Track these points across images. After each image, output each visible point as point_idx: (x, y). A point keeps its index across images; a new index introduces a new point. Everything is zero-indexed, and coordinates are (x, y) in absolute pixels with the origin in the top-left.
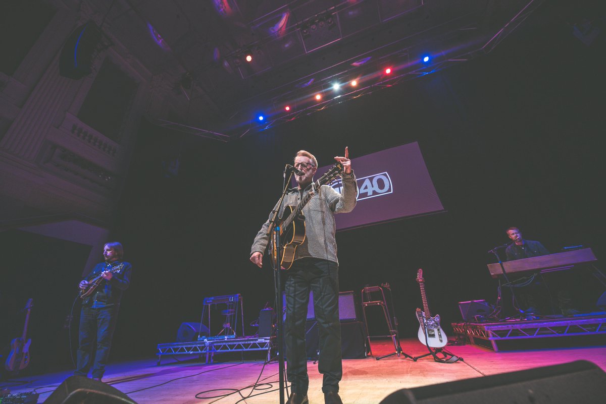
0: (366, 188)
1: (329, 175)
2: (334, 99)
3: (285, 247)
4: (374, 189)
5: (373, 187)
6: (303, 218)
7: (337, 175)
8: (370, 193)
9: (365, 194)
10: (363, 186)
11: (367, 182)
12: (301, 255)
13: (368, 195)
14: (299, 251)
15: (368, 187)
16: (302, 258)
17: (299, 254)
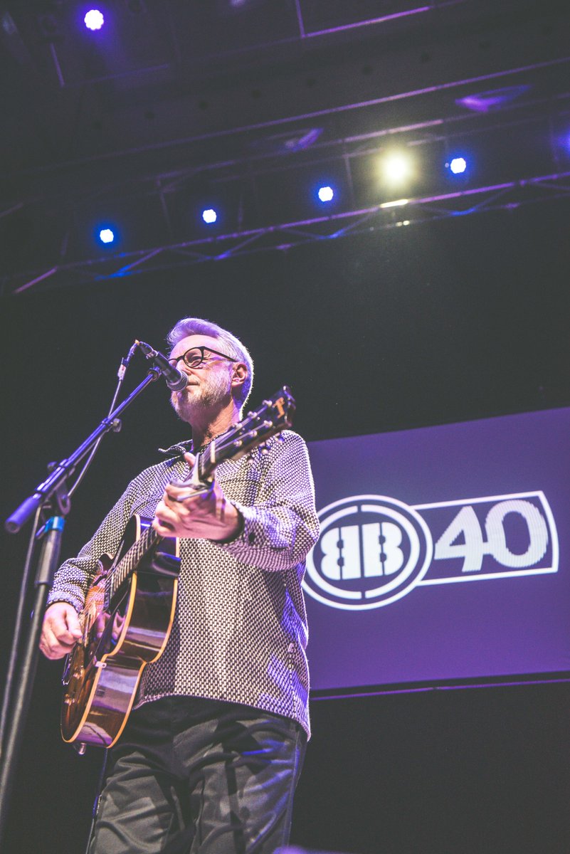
0: (460, 540)
3: (101, 664)
4: (488, 548)
5: (485, 539)
8: (473, 562)
9: (454, 565)
10: (451, 534)
11: (466, 521)
12: (157, 690)
13: (465, 568)
14: (156, 676)
15: (467, 539)
16: (159, 696)
17: (153, 686)
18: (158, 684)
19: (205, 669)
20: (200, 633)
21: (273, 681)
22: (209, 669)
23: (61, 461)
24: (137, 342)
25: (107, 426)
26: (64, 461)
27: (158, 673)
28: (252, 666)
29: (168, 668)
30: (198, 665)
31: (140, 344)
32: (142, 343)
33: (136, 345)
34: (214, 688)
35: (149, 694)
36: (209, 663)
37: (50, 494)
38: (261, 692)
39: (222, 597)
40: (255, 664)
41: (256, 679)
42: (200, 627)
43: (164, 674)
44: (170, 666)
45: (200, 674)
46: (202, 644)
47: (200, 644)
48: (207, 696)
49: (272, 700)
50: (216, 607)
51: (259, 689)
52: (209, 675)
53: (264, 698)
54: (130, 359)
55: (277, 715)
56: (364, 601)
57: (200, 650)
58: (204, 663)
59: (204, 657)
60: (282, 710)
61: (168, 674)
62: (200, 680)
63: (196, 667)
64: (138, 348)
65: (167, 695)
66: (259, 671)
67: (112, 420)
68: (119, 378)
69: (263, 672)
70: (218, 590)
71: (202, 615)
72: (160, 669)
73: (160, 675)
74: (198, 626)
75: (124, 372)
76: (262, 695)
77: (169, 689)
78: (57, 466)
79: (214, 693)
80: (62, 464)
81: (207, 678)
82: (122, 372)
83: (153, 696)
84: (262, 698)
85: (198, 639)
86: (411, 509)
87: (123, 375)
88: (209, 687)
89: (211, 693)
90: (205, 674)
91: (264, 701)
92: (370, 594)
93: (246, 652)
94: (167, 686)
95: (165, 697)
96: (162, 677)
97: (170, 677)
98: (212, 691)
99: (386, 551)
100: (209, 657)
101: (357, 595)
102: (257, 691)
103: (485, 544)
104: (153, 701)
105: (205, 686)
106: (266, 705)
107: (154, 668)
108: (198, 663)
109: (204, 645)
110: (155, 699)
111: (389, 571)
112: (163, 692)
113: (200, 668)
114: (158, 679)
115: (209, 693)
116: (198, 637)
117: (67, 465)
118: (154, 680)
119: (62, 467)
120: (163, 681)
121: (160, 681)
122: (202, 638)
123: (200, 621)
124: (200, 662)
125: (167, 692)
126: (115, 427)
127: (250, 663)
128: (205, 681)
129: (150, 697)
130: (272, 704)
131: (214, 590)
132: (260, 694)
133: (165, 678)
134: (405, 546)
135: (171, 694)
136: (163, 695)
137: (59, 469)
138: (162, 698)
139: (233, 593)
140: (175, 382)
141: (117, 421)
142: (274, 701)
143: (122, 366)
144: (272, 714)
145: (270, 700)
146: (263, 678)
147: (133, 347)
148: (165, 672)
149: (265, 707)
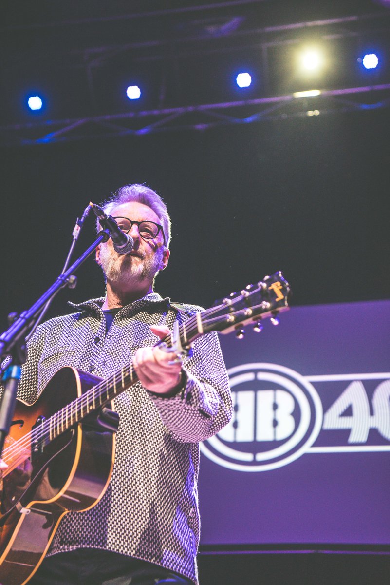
0: (348, 412)
1: (238, 306)
2: (294, 99)
3: (25, 511)
4: (374, 422)
5: (372, 413)
6: (114, 420)
7: (263, 315)
8: (359, 434)
10: (340, 405)
11: (354, 395)
12: (73, 541)
13: (352, 439)
14: (73, 527)
15: (355, 411)
16: (75, 547)
17: (69, 536)
18: (74, 536)
19: (121, 525)
20: (120, 489)
21: (180, 543)
22: (126, 526)
23: (22, 313)
24: (91, 204)
25: (63, 282)
26: (25, 313)
27: (75, 524)
28: (164, 527)
29: (86, 521)
30: (115, 520)
31: (94, 206)
32: (96, 205)
33: (91, 207)
34: (128, 544)
35: (65, 544)
36: (126, 520)
37: (12, 344)
38: (169, 553)
39: (141, 457)
40: (166, 525)
41: (166, 540)
42: (120, 484)
43: (81, 526)
44: (88, 518)
45: (117, 529)
46: (121, 500)
47: (119, 501)
48: (122, 551)
49: (178, 561)
50: (136, 467)
51: (167, 549)
52: (125, 532)
53: (171, 558)
54: (84, 220)
55: (181, 576)
56: (254, 463)
57: (118, 507)
58: (122, 519)
59: (122, 513)
60: (186, 571)
61: (85, 526)
62: (116, 535)
63: (113, 523)
64: (91, 209)
65: (84, 546)
66: (169, 532)
67: (68, 277)
68: (73, 237)
69: (172, 534)
70: (138, 450)
71: (123, 472)
72: (77, 520)
73: (77, 526)
74: (118, 482)
75: (78, 231)
76: (170, 555)
77: (86, 541)
78: (18, 317)
79: (128, 550)
80: (22, 315)
81: (123, 534)
82: (76, 231)
83: (69, 546)
84: (170, 559)
85: (117, 495)
86: (305, 380)
87: (77, 235)
88: (124, 543)
89: (126, 549)
90: (121, 530)
91: (171, 562)
92: (261, 457)
93: (159, 513)
94: (84, 538)
95: (81, 549)
96: (79, 529)
97: (87, 530)
98: (126, 547)
99: (278, 418)
100: (126, 514)
101: (248, 457)
102: (166, 552)
103: (372, 417)
104: (69, 552)
105: (120, 542)
106: (173, 566)
107: (71, 519)
108: (116, 518)
109: (123, 502)
110: (71, 550)
111: (280, 436)
112: (80, 543)
113: (117, 524)
114: (75, 530)
115: (124, 549)
116: (117, 494)
117: (27, 316)
118: (70, 530)
119: (23, 318)
120: (81, 532)
121: (76, 532)
122: (121, 495)
123: (120, 478)
124: (118, 518)
125: (84, 544)
126: (71, 284)
127: (162, 524)
128: (120, 536)
129: (66, 547)
130: (178, 565)
131: (134, 450)
132: (168, 555)
133: (83, 529)
134: (296, 414)
135: (88, 546)
136: (79, 547)
137: (19, 320)
138: (78, 549)
139: (151, 455)
140: (121, 245)
141: (73, 278)
142: (180, 563)
143: (77, 226)
144: (178, 574)
145: (176, 561)
146: (171, 539)
147: (87, 209)
148: (83, 523)
149: (172, 568)
